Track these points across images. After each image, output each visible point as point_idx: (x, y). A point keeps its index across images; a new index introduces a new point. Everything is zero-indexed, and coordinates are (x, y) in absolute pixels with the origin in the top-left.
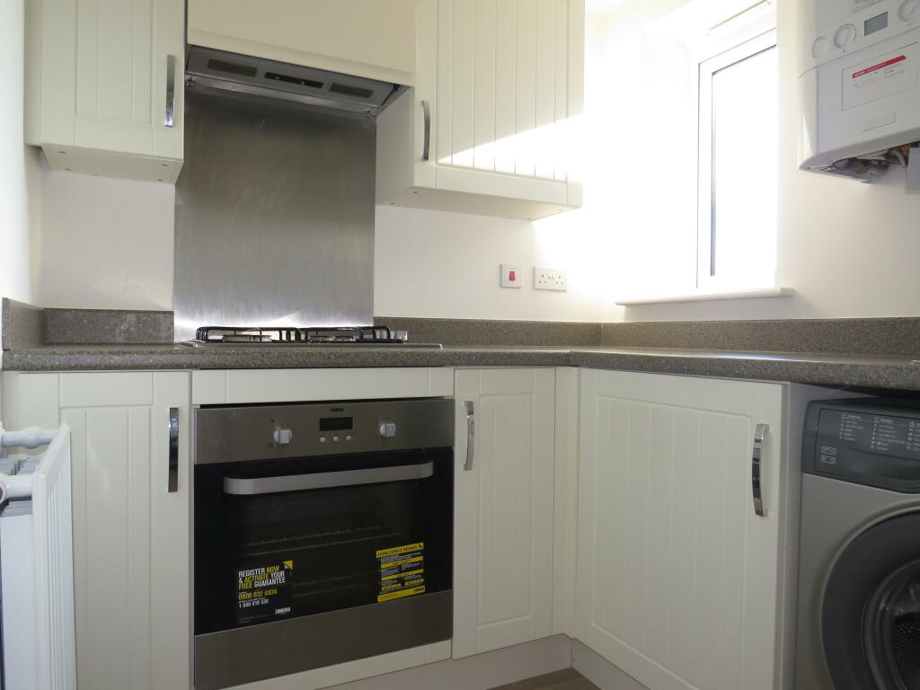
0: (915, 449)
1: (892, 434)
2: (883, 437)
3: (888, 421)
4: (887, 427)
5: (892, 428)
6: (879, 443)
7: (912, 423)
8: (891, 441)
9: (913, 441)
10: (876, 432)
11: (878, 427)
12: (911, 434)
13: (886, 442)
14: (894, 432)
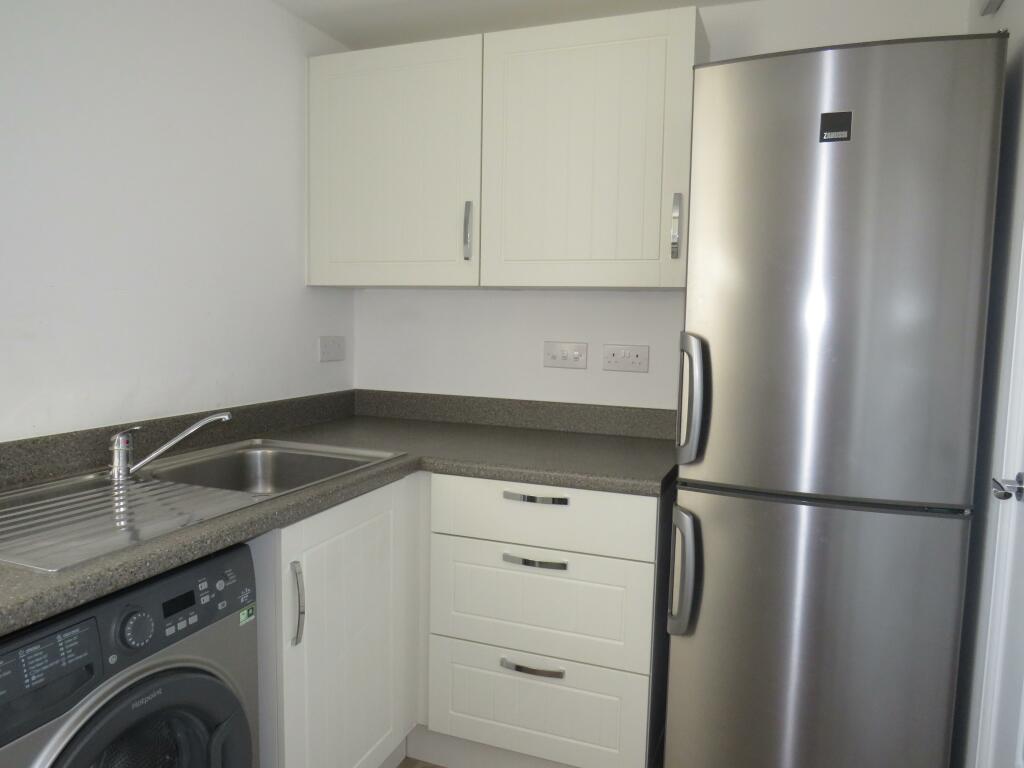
0: (70, 661)
1: (43, 660)
2: (37, 668)
3: (36, 648)
4: (36, 655)
5: (41, 653)
6: (34, 678)
7: (59, 637)
8: (45, 668)
9: (66, 655)
10: (27, 668)
11: (26, 662)
12: (62, 649)
13: (40, 673)
14: (45, 656)
